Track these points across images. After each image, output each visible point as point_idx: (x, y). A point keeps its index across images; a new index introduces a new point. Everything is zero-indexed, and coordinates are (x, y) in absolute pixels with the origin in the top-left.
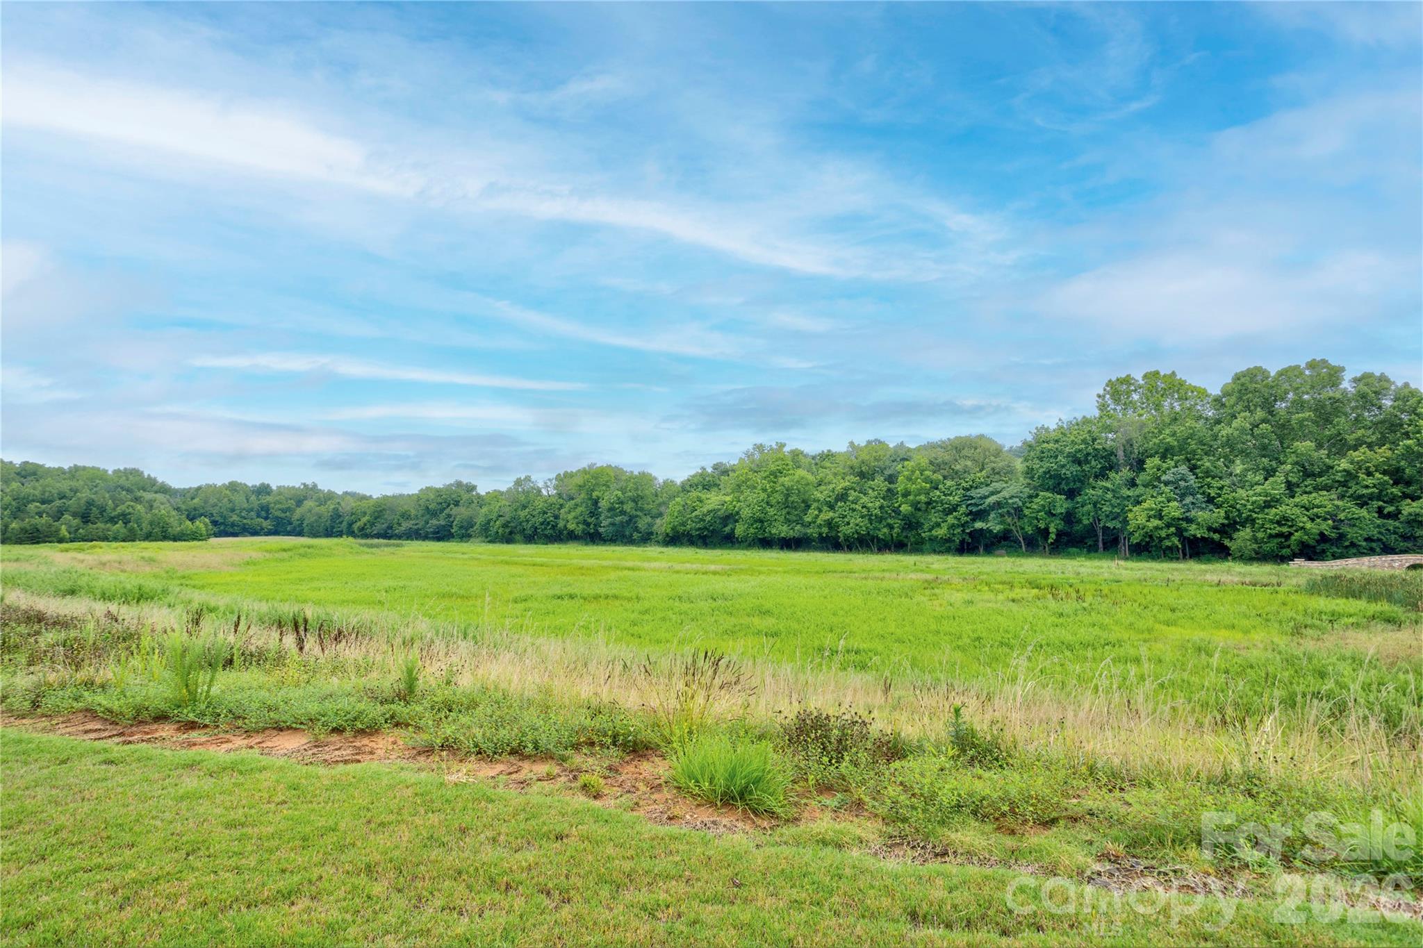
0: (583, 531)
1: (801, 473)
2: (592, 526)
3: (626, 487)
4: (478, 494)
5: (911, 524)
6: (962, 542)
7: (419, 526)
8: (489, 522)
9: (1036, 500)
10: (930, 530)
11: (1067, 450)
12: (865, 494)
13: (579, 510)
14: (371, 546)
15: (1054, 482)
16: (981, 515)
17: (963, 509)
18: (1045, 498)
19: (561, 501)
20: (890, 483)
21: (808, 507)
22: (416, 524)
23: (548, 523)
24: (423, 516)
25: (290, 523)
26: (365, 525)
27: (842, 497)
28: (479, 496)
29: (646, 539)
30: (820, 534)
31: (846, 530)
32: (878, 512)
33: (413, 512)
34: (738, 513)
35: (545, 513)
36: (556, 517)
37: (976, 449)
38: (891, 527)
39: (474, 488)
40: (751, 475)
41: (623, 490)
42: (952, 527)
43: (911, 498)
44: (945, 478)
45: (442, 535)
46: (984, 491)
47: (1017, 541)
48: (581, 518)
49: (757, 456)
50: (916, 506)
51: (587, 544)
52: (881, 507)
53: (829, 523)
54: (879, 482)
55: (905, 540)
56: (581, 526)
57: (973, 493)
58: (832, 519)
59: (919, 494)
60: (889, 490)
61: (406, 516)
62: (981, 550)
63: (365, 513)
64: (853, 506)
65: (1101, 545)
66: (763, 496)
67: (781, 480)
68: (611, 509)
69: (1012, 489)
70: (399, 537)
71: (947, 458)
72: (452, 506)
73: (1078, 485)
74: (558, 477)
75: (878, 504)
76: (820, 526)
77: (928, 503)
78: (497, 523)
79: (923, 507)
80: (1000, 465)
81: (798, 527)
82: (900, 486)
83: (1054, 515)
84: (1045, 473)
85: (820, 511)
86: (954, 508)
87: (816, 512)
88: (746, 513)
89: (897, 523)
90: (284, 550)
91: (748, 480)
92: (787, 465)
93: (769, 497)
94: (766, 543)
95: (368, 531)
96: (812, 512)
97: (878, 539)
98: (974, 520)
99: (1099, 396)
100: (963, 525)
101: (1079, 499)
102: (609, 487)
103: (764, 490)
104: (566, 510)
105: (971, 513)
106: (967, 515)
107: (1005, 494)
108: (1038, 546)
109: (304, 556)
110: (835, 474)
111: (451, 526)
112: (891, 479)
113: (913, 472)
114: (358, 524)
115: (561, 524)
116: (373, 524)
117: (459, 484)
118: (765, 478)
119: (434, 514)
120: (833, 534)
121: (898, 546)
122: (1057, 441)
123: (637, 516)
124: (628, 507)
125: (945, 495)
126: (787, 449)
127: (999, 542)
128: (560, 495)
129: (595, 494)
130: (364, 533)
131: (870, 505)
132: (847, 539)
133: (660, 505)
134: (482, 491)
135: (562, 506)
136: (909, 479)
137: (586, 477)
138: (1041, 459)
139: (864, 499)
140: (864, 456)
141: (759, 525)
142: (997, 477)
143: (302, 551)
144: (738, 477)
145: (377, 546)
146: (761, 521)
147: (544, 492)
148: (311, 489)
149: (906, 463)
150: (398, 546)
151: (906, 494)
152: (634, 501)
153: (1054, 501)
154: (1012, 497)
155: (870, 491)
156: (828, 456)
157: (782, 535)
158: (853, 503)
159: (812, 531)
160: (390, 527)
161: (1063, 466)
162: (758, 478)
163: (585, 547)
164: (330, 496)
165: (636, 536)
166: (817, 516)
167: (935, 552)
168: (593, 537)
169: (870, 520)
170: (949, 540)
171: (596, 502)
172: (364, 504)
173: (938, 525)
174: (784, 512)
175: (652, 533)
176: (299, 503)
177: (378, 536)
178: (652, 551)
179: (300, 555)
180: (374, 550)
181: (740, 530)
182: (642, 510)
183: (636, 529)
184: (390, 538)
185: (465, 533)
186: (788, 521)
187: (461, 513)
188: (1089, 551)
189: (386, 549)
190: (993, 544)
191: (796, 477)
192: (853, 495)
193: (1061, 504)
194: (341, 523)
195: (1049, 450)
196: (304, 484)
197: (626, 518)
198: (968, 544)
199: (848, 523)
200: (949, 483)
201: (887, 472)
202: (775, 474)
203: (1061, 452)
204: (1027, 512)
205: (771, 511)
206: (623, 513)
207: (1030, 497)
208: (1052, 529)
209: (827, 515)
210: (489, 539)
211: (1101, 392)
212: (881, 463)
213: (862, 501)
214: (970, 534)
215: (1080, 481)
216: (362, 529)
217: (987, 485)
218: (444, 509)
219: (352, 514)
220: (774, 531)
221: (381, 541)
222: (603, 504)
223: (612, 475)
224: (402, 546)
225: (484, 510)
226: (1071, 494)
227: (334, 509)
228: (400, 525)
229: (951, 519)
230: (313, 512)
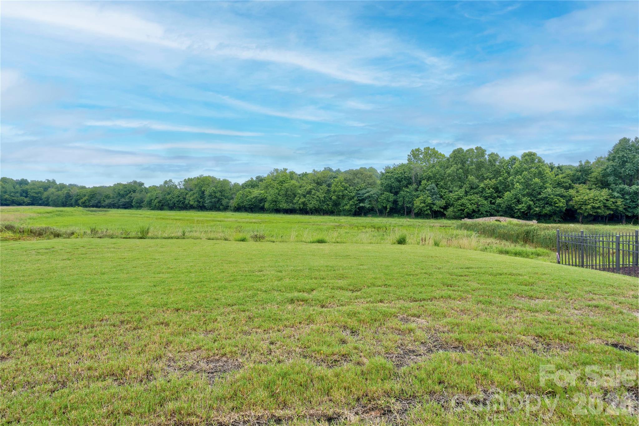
0: (197, 205)
1: (293, 182)
2: (201, 203)
3: (217, 186)
4: (145, 187)
5: (336, 204)
6: (356, 211)
7: (115, 202)
8: (151, 200)
9: (383, 195)
10: (343, 207)
11: (395, 176)
12: (318, 191)
13: (195, 195)
14: (92, 211)
15: (390, 189)
16: (362, 201)
17: (356, 198)
18: (386, 195)
19: (187, 192)
20: (328, 187)
21: (295, 196)
22: (113, 201)
23: (181, 201)
24: (117, 197)
25: (41, 199)
26: (85, 201)
27: (309, 192)
28: (146, 188)
29: (226, 208)
30: (300, 207)
31: (310, 206)
32: (323, 199)
33: (111, 195)
34: (266, 198)
35: (179, 197)
36: (184, 199)
37: (362, 174)
38: (328, 205)
39: (143, 184)
40: (272, 182)
41: (216, 187)
42: (351, 205)
43: (336, 193)
44: (350, 186)
45: (127, 206)
46: (364, 191)
47: (376, 211)
48: (196, 199)
49: (275, 174)
50: (338, 196)
51: (199, 211)
52: (324, 197)
53: (303, 203)
54: (324, 186)
55: (334, 210)
56: (196, 203)
57: (360, 192)
58: (305, 201)
59: (339, 192)
60: (328, 190)
61: (107, 197)
62: (363, 214)
63: (85, 195)
64: (313, 196)
65: (406, 213)
66: (277, 191)
67: (284, 185)
68: (210, 196)
69: (373, 191)
70: (104, 207)
71: (351, 177)
72: (132, 193)
73: (398, 190)
74: (185, 180)
75: (323, 196)
76: (299, 204)
77: (343, 196)
78: (156, 201)
79: (341, 197)
80: (371, 181)
81: (291, 205)
82: (332, 189)
83: (389, 201)
84: (387, 185)
85: (300, 198)
86: (353, 198)
87: (298, 199)
88: (269, 198)
89: (331, 204)
90: (48, 213)
91: (271, 184)
92: (287, 178)
93: (279, 191)
94: (278, 211)
95: (87, 204)
96: (297, 199)
97: (323, 210)
98: (360, 203)
99: (408, 156)
100: (356, 205)
101: (398, 195)
102: (209, 185)
103: (277, 189)
104: (189, 195)
105: (359, 200)
106: (357, 201)
107: (371, 193)
108: (383, 213)
109: (59, 215)
110: (307, 183)
111: (132, 202)
112: (329, 185)
113: (338, 183)
114: (81, 200)
115: (187, 202)
116: (89, 201)
117: (135, 182)
118: (278, 184)
119: (123, 196)
120: (305, 207)
121: (331, 213)
122: (392, 172)
123: (222, 199)
124: (218, 195)
125: (349, 193)
126: (288, 171)
127: (370, 211)
128: (186, 189)
129: (203, 189)
130: (85, 205)
131: (320, 196)
132: (311, 210)
133: (232, 194)
134: (147, 185)
135: (187, 194)
136: (336, 186)
137: (199, 181)
138: (386, 179)
139: (318, 193)
140: (319, 175)
141: (274, 203)
142: (370, 186)
143: (57, 213)
144: (267, 182)
145: (95, 211)
146: (276, 202)
147: (178, 187)
148: (52, 182)
149: (335, 179)
150: (106, 211)
151: (334, 192)
152: (220, 192)
153: (389, 196)
154: (374, 194)
155: (321, 190)
156: (305, 175)
157: (284, 208)
158: (313, 195)
159: (297, 206)
160: (100, 202)
161: (393, 183)
162: (275, 184)
163: (199, 212)
164: (62, 186)
165: (221, 207)
166: (299, 200)
167: (345, 215)
168: (201, 207)
169: (320, 202)
170: (350, 211)
171: (203, 192)
172: (84, 191)
173: (346, 204)
174: (285, 198)
175: (228, 206)
176: (46, 189)
177: (93, 206)
178: (229, 214)
179: (57, 215)
180: (94, 213)
181: (267, 205)
182: (224, 196)
183: (222, 204)
184: (99, 207)
185: (139, 205)
186: (286, 202)
187: (136, 196)
188: (401, 215)
189: (100, 213)
190: (367, 212)
191: (291, 184)
192: (313, 191)
193: (392, 197)
194: (71, 200)
195: (389, 176)
196: (48, 180)
197: (217, 200)
198: (358, 212)
199: (311, 203)
200: (351, 188)
201: (328, 183)
202: (282, 182)
203: (393, 177)
204: (379, 200)
205: (280, 198)
206: (216, 197)
207: (381, 194)
208: (388, 207)
209: (303, 200)
210: (151, 208)
211: (410, 154)
212: (326, 179)
213: (317, 194)
214: (358, 208)
215: (399, 188)
216: (83, 203)
217: (365, 189)
218: (128, 194)
219: (78, 195)
220: (281, 206)
221: (94, 209)
222: (207, 193)
223: (211, 180)
224: (108, 211)
225: (149, 195)
226: (396, 193)
227: (67, 193)
228: (104, 201)
229: (351, 202)
230: (55, 194)
